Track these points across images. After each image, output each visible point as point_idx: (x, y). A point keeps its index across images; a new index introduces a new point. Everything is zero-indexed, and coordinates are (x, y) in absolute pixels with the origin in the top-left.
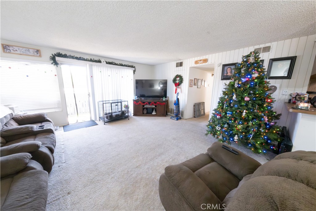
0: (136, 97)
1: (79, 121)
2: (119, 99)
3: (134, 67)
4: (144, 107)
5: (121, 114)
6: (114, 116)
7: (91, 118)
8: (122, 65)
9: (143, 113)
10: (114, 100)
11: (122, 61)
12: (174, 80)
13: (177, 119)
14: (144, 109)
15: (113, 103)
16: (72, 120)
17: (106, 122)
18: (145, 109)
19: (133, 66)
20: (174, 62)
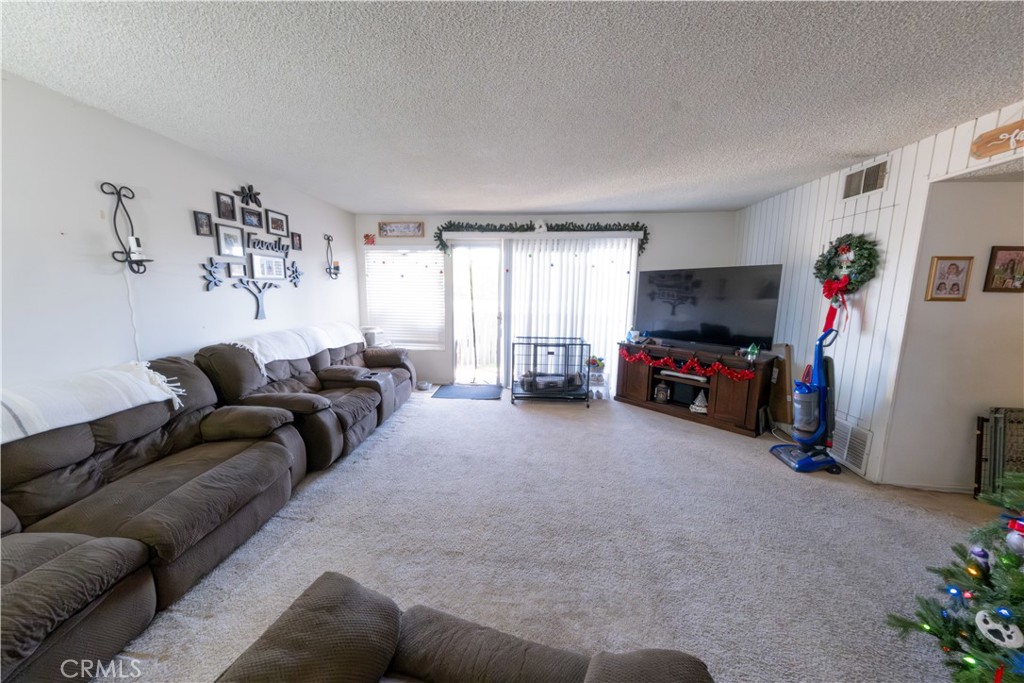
0: (637, 333)
1: (478, 382)
2: (578, 336)
3: (643, 228)
4: (656, 376)
5: (564, 382)
6: (541, 387)
7: (498, 379)
8: (597, 228)
9: (652, 399)
10: (562, 336)
11: (597, 215)
12: (826, 266)
13: (805, 467)
14: (655, 382)
15: (542, 345)
16: (463, 375)
17: (517, 398)
18: (662, 385)
19: (637, 226)
20: (835, 175)
